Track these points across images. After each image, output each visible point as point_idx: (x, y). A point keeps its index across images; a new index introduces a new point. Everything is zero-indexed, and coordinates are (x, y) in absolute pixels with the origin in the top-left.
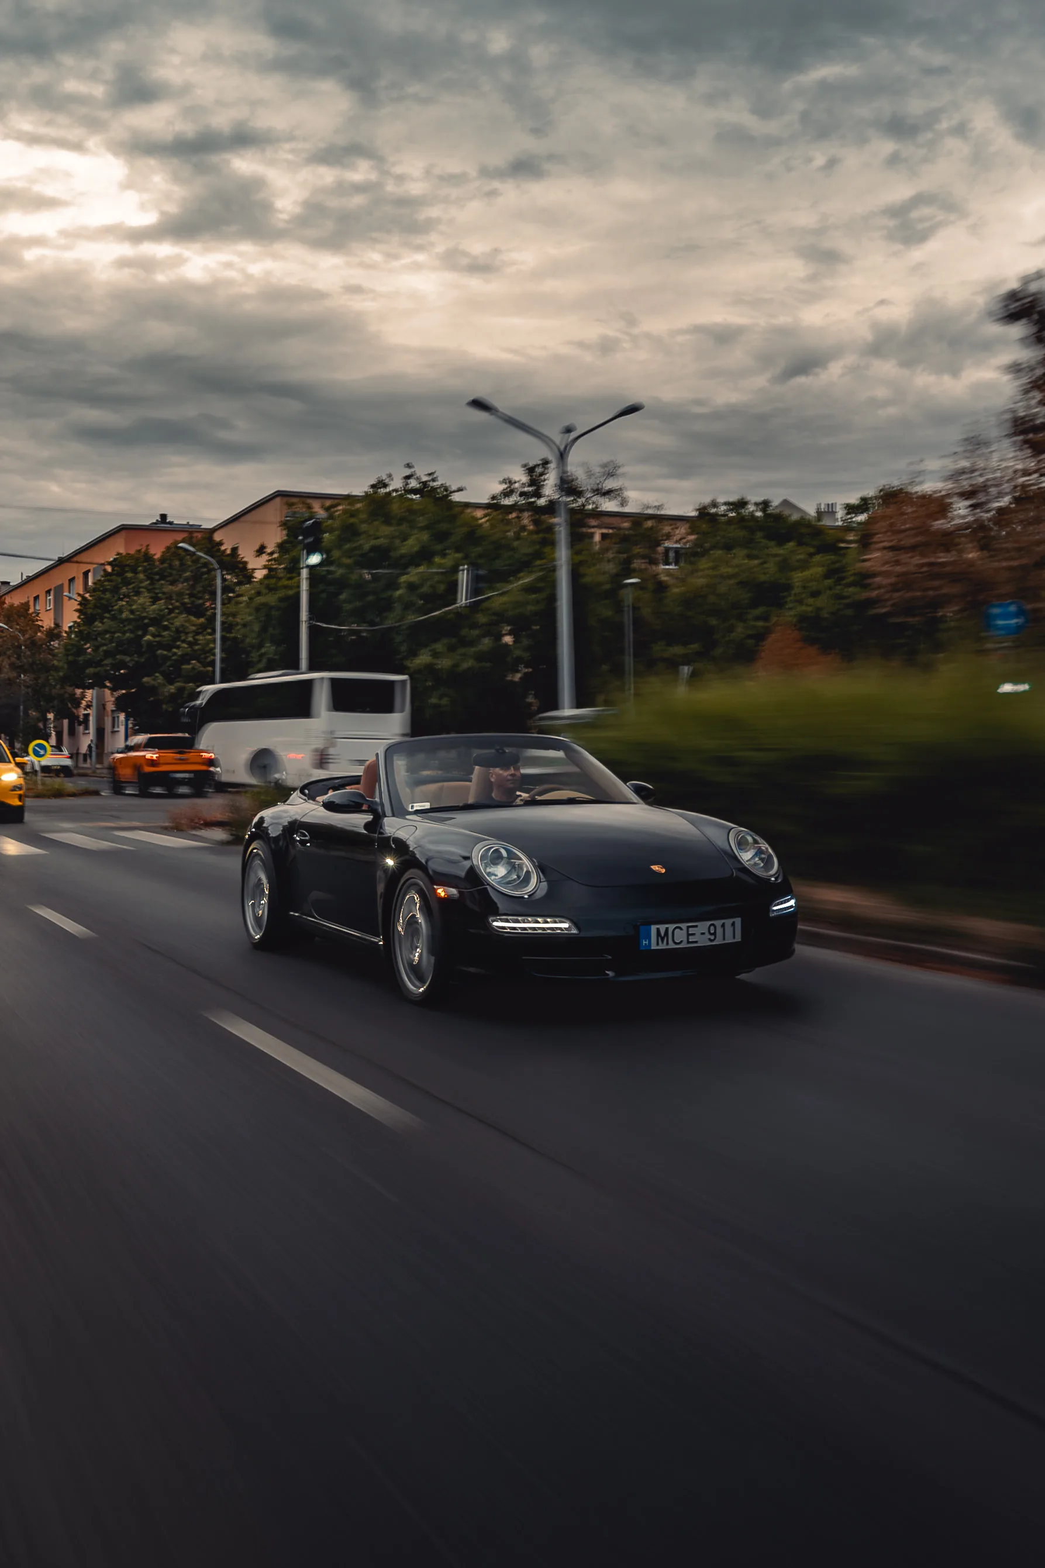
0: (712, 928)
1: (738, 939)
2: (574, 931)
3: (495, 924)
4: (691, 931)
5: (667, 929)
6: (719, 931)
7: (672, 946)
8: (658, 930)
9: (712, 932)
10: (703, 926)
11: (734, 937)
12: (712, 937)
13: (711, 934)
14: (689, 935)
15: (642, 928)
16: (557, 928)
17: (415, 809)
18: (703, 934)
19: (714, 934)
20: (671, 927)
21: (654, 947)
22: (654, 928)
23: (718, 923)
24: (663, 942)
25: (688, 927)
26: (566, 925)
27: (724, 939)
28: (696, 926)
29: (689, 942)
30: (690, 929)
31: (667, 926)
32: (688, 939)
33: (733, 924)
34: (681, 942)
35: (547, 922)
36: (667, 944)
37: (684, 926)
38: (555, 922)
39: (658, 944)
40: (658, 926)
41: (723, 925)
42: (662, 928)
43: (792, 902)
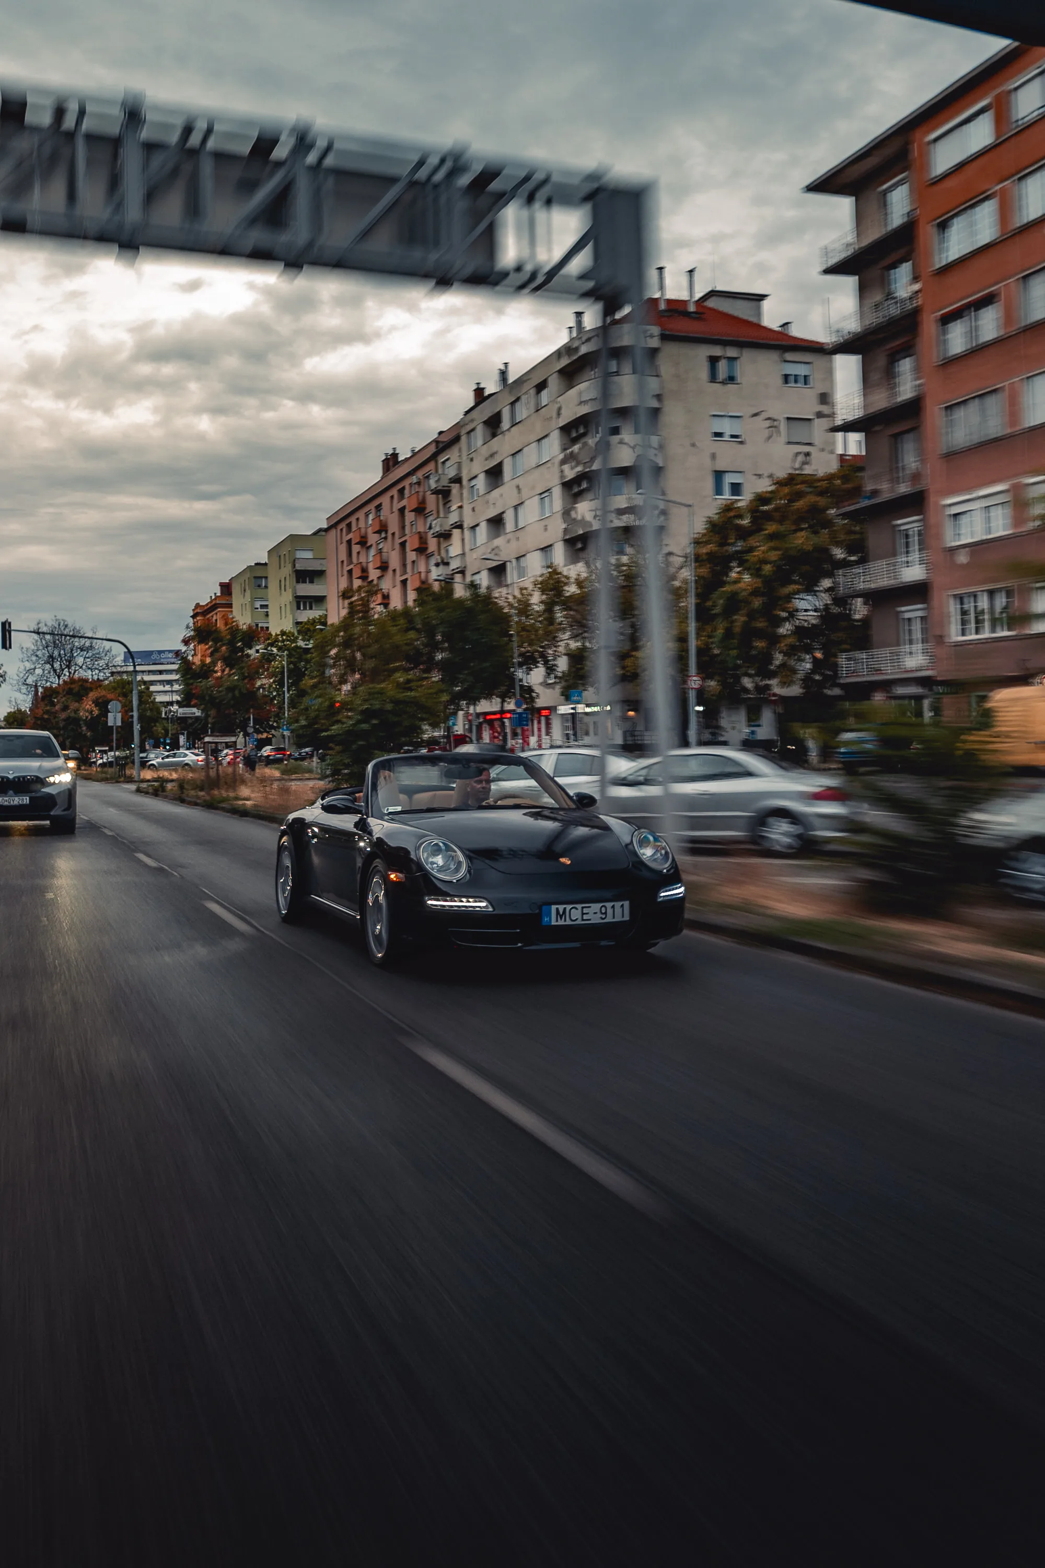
0: (603, 909)
1: (627, 918)
2: (491, 909)
3: (430, 902)
4: (585, 911)
5: (565, 909)
6: (610, 911)
7: (568, 922)
8: (557, 909)
9: (603, 911)
10: (596, 907)
11: (623, 916)
12: (604, 916)
13: (602, 913)
14: (583, 914)
15: (544, 908)
16: (477, 907)
17: (390, 811)
18: (595, 913)
19: (606, 913)
20: (569, 907)
21: (554, 923)
22: (554, 907)
23: (609, 905)
24: (561, 918)
25: (583, 908)
26: (484, 904)
27: (614, 917)
28: (589, 907)
29: (583, 920)
30: (584, 909)
31: (565, 906)
32: (582, 917)
33: (622, 906)
34: (577, 919)
35: (469, 902)
36: (565, 921)
37: (579, 906)
38: (476, 902)
39: (557, 921)
40: (557, 906)
41: (613, 907)
42: (561, 908)
43: (682, 889)
